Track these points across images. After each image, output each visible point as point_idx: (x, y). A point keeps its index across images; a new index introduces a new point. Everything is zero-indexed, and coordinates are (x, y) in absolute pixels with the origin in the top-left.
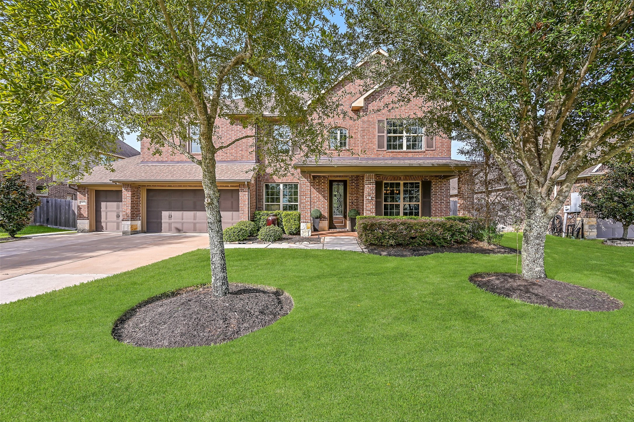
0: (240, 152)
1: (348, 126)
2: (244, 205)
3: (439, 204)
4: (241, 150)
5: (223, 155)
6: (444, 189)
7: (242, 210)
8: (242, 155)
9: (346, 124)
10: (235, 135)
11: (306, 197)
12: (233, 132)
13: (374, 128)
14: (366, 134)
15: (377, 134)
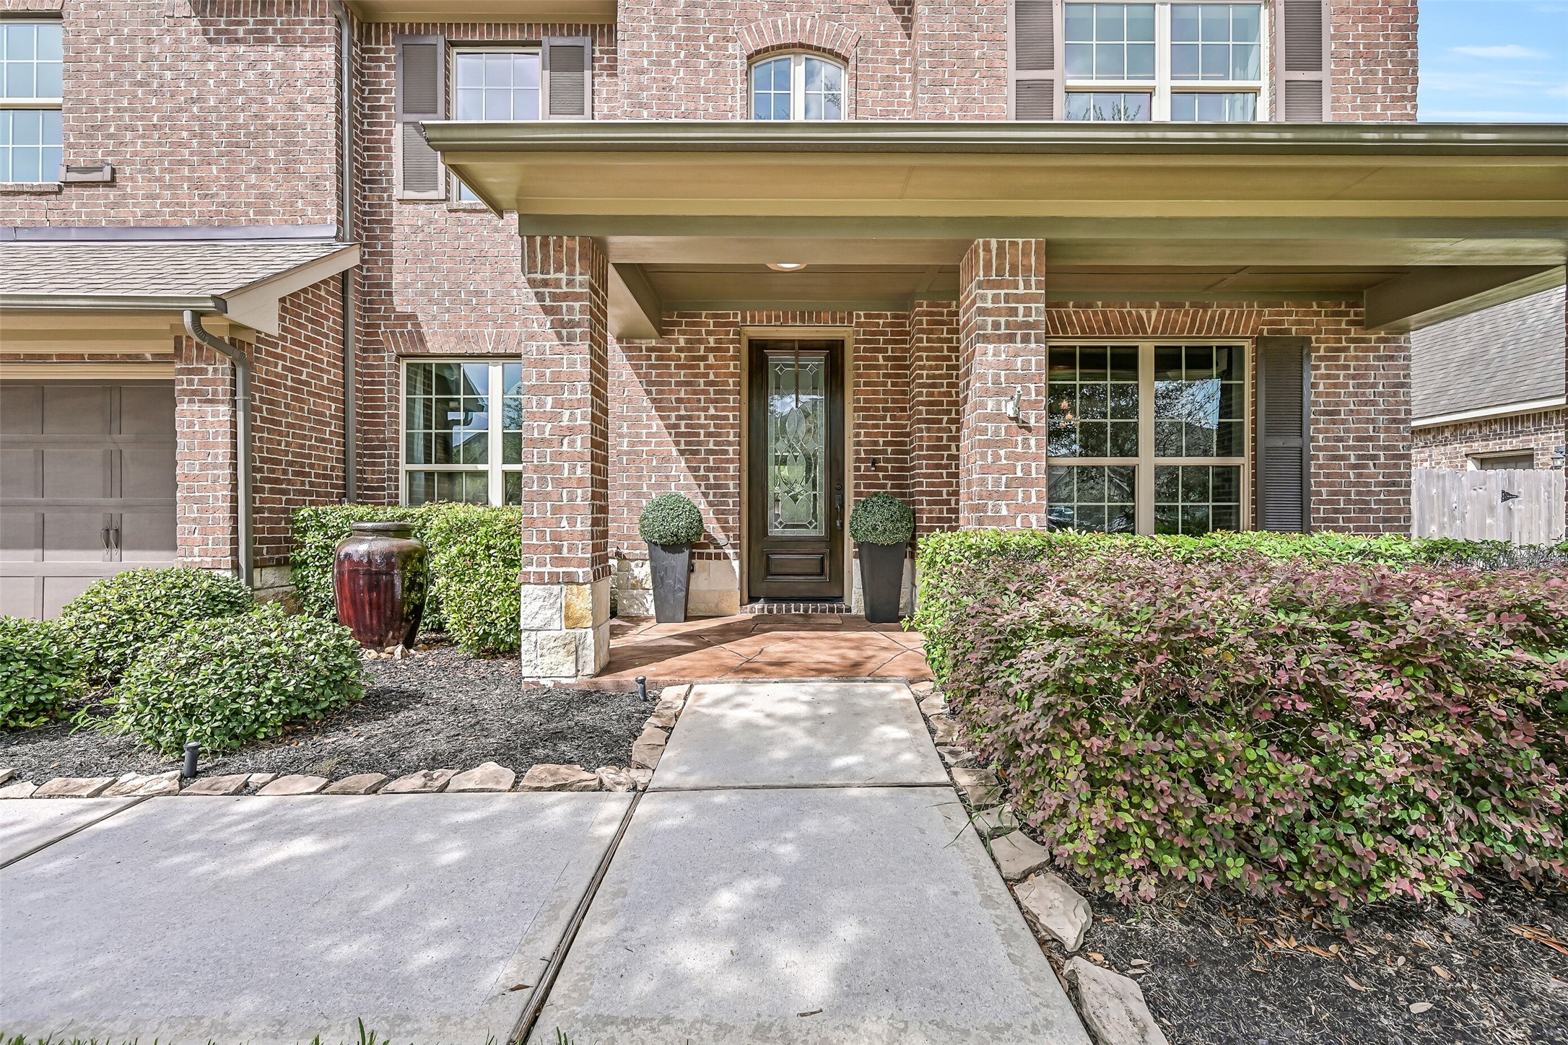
0: (253, 179)
1: (850, 42)
2: (204, 467)
3: (1355, 467)
4: (258, 170)
5: (158, 197)
6: (1374, 385)
7: (198, 501)
8: (262, 196)
9: (839, 33)
10: (224, 83)
11: (558, 404)
12: (211, 66)
13: (998, 43)
14: (952, 74)
15: (1013, 75)
